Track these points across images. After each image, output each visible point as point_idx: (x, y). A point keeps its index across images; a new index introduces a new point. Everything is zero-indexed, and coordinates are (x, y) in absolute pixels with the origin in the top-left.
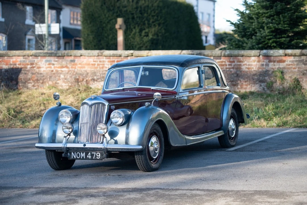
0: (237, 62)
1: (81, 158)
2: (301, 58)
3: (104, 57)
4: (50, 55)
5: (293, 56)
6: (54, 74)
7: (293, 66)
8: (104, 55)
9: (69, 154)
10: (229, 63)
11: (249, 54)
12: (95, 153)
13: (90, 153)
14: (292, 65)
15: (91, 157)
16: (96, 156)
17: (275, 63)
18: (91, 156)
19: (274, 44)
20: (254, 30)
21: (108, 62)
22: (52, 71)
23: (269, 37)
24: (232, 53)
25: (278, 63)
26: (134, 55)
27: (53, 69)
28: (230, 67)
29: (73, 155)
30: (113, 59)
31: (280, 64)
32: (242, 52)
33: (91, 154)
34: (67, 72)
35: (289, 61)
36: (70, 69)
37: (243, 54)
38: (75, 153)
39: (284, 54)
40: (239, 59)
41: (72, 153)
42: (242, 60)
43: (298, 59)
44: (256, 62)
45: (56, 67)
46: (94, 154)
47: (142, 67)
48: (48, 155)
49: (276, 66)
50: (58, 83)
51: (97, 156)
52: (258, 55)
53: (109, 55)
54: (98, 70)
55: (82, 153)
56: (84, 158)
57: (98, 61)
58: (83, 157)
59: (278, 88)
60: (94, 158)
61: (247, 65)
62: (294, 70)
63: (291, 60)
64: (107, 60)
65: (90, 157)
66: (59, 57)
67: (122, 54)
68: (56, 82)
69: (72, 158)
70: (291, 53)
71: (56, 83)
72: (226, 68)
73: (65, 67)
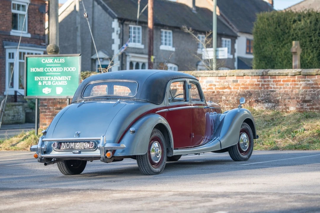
3: (269, 77)
4: (211, 75)
6: (215, 95)
8: (268, 74)
21: (273, 82)
22: (214, 92)
26: (302, 73)
27: (214, 90)
30: (278, 78)
34: (229, 93)
36: (233, 90)
45: (218, 88)
53: (275, 74)
54: (262, 91)
57: (263, 81)
64: (272, 80)
66: (221, 78)
67: (288, 73)
73: (227, 88)
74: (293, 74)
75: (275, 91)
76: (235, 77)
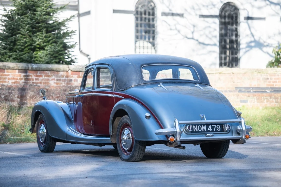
0: (45, 77)
2: (108, 75)
10: (37, 78)
28: (37, 81)
37: (52, 69)
42: (50, 75)
43: (105, 76)
44: (64, 77)
72: (33, 83)
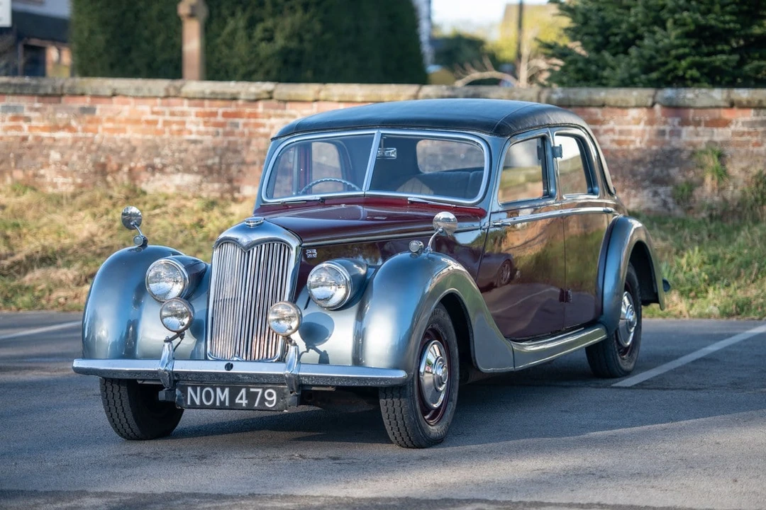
1: (218, 404)
3: (186, 101)
4: (18, 91)
5: (755, 108)
6: (30, 148)
7: (752, 136)
8: (183, 95)
9: (178, 392)
11: (622, 100)
12: (260, 391)
13: (243, 391)
14: (749, 133)
15: (246, 402)
16: (263, 398)
17: (700, 129)
18: (247, 398)
19: (694, 73)
20: (633, 29)
21: (196, 116)
22: (25, 139)
23: (681, 51)
24: (572, 96)
25: (708, 129)
26: (275, 95)
27: (25, 133)
29: (191, 395)
30: (210, 106)
31: (713, 132)
32: (602, 94)
33: (248, 393)
34: (70, 143)
35: (740, 124)
36: (80, 134)
37: (604, 101)
38: (198, 389)
39: (726, 101)
40: (591, 114)
41: (190, 390)
42: (602, 119)
44: (642, 123)
45: (37, 127)
46: (258, 392)
47: (377, 133)
48: (110, 395)
49: (704, 136)
50: (43, 176)
51: (267, 400)
52: (650, 103)
53: (201, 95)
54: (164, 140)
55: (218, 390)
56: (227, 404)
57: (167, 113)
58: (223, 403)
59: (708, 201)
60: (256, 405)
61: (614, 133)
62: (756, 149)
63: (748, 119)
64: (194, 110)
65: (244, 402)
66: (47, 99)
67: (239, 93)
68: (36, 172)
69: (189, 403)
70: (749, 98)
71: (35, 175)
73: (63, 128)
74: (253, 97)
75: (201, 142)
76: (88, 99)
